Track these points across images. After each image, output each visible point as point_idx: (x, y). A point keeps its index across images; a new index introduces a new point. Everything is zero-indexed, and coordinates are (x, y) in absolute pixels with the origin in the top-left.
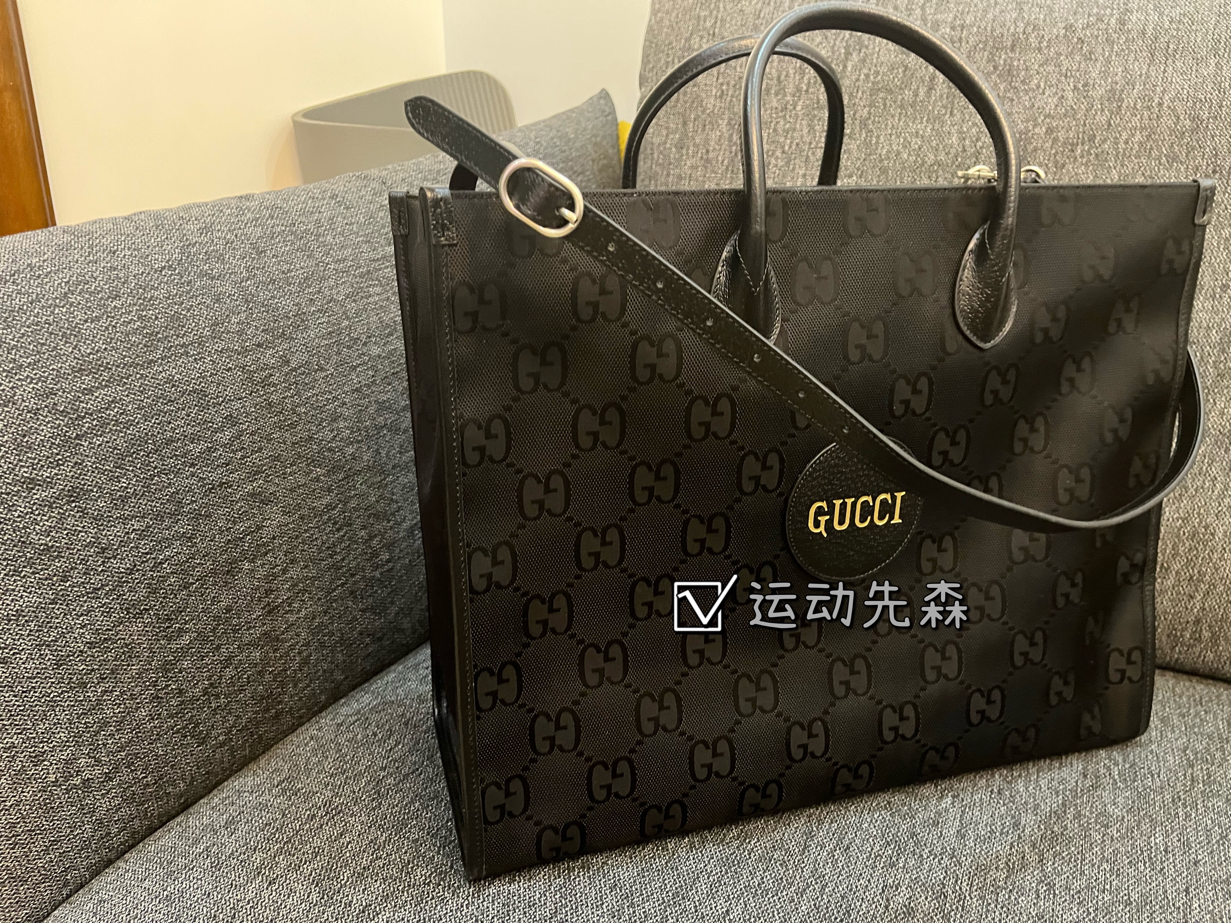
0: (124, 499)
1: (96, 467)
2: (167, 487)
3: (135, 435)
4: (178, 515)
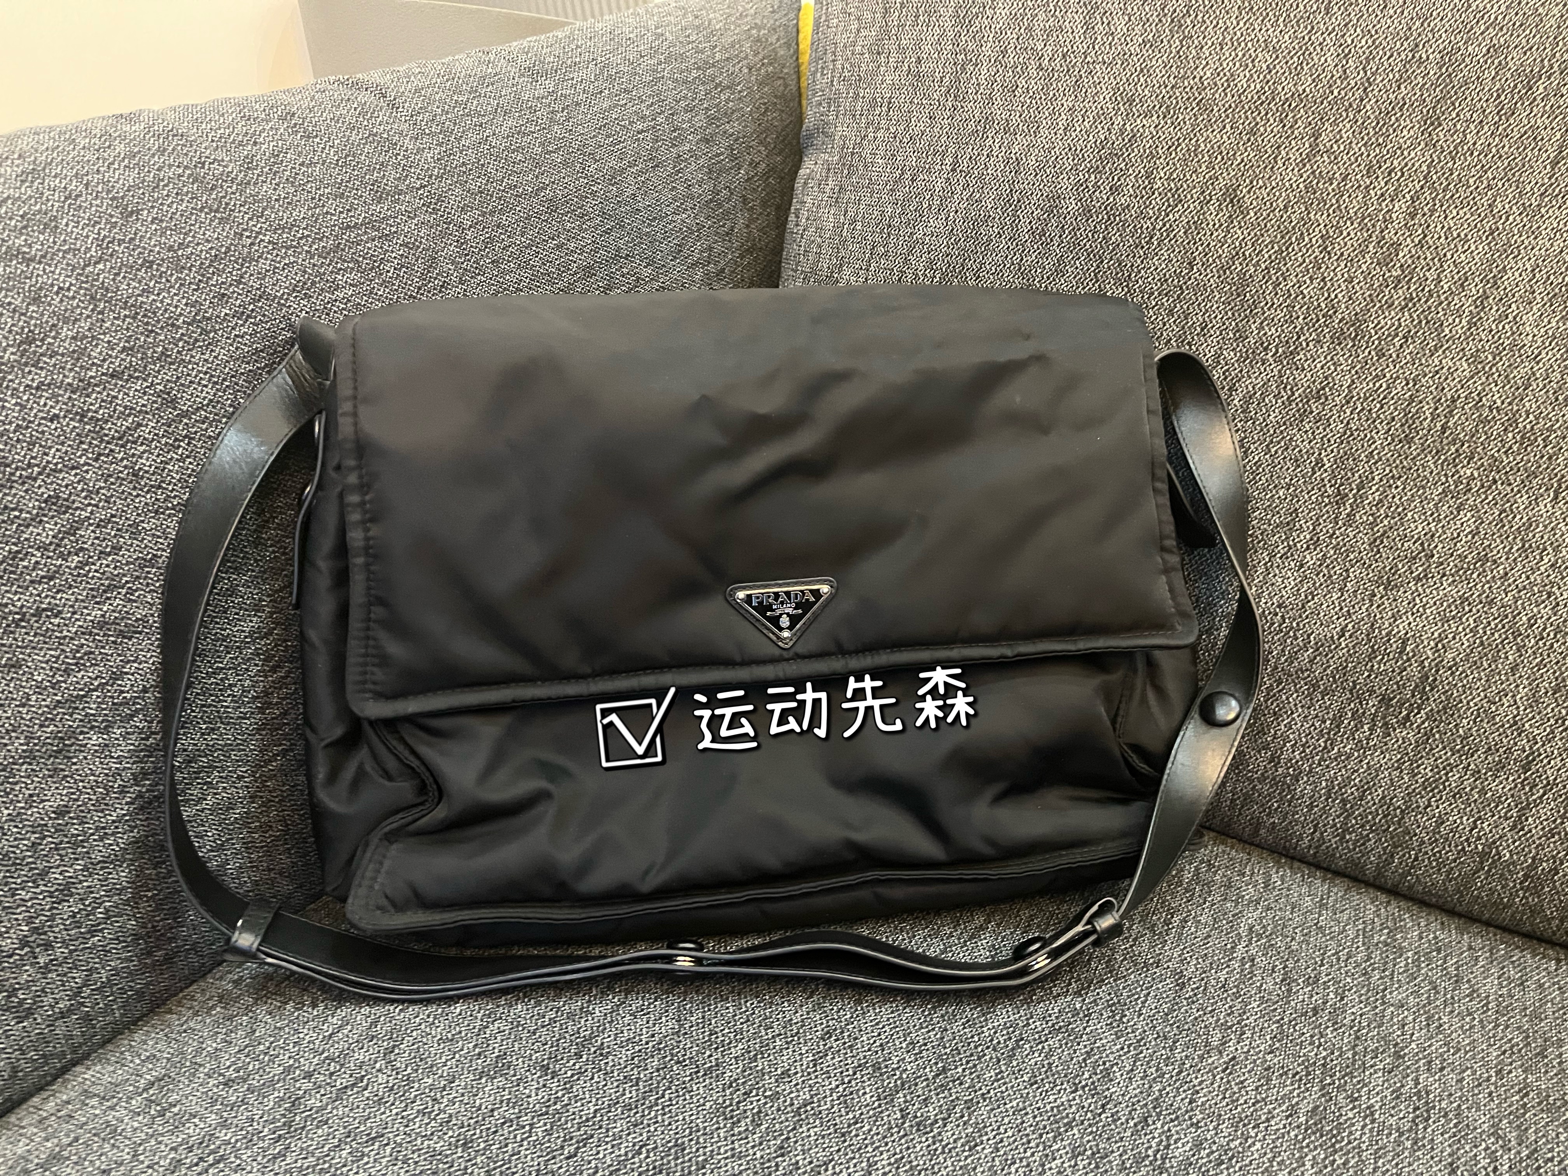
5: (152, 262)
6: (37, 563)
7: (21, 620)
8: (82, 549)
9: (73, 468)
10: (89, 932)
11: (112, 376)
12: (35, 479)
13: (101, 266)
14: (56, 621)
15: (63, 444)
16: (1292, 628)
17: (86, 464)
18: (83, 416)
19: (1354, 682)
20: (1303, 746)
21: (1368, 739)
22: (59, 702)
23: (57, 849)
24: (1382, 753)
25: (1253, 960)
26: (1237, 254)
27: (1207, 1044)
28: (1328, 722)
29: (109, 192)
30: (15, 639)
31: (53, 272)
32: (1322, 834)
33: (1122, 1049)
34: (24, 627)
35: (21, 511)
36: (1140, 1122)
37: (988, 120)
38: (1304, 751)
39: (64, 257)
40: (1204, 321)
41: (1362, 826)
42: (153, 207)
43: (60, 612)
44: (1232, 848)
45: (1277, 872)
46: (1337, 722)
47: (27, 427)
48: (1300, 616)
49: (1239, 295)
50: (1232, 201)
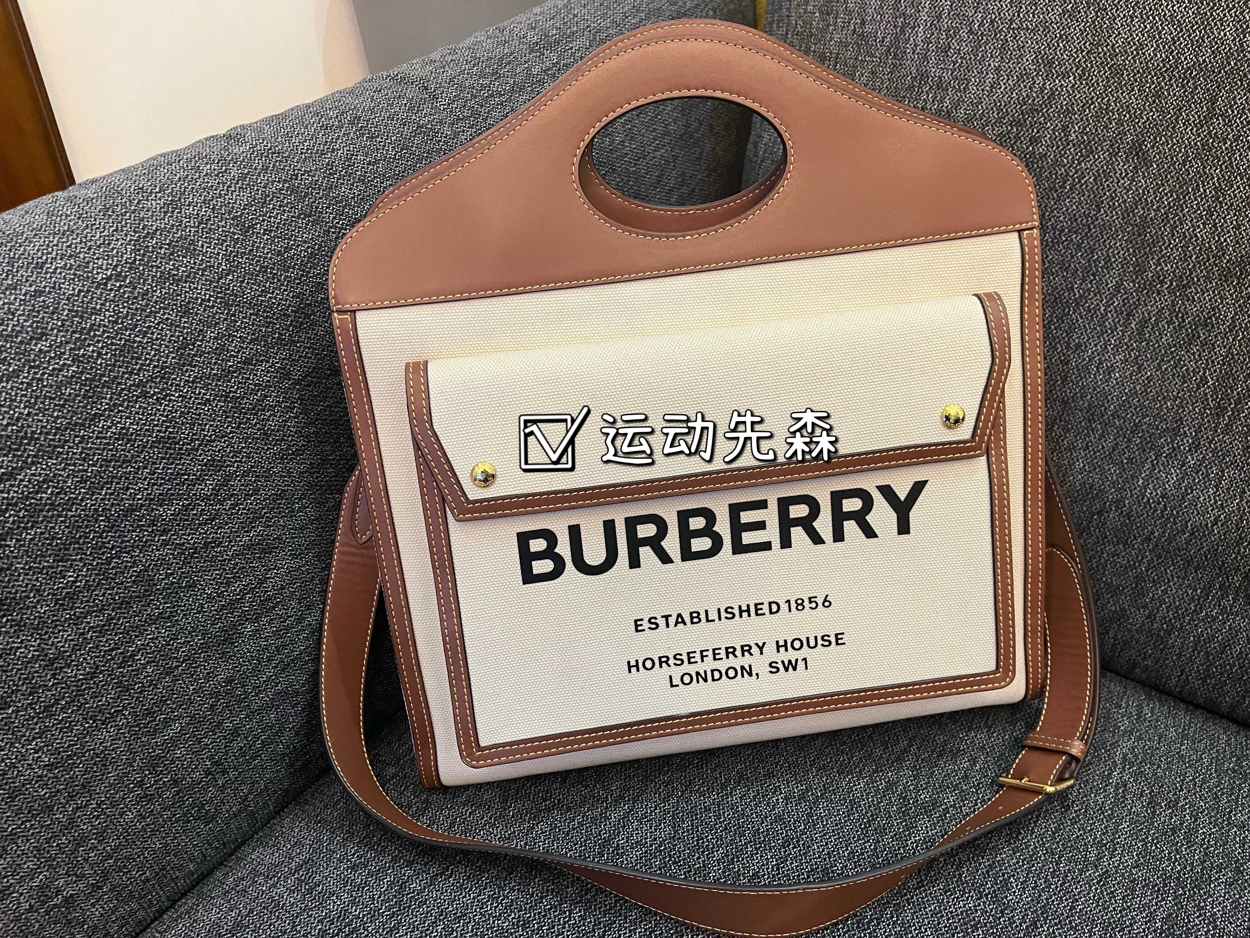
1: (30, 569)
2: (131, 567)
3: (80, 515)
4: (150, 595)
6: (202, 510)
7: (194, 553)
8: (233, 495)
9: (223, 437)
11: (244, 363)
12: (197, 450)
13: (230, 277)
14: (218, 549)
15: (214, 420)
16: (1172, 514)
17: (231, 432)
18: (227, 397)
19: (1222, 561)
20: (1177, 608)
21: (1231, 606)
22: (223, 605)
23: (227, 707)
24: (1242, 618)
25: (1125, 786)
26: (1140, 199)
27: (1086, 859)
28: (1199, 591)
29: (230, 213)
30: (191, 567)
31: (196, 288)
32: (1187, 677)
33: (1018, 862)
34: (197, 558)
35: (189, 475)
36: (1031, 925)
37: (924, 76)
38: (1177, 612)
39: (203, 275)
40: (1108, 256)
41: (1221, 674)
42: (263, 220)
43: (221, 542)
44: (1111, 682)
45: (1148, 705)
46: (1207, 591)
47: (189, 412)
48: (1180, 506)
49: (1140, 235)
50: (1137, 154)
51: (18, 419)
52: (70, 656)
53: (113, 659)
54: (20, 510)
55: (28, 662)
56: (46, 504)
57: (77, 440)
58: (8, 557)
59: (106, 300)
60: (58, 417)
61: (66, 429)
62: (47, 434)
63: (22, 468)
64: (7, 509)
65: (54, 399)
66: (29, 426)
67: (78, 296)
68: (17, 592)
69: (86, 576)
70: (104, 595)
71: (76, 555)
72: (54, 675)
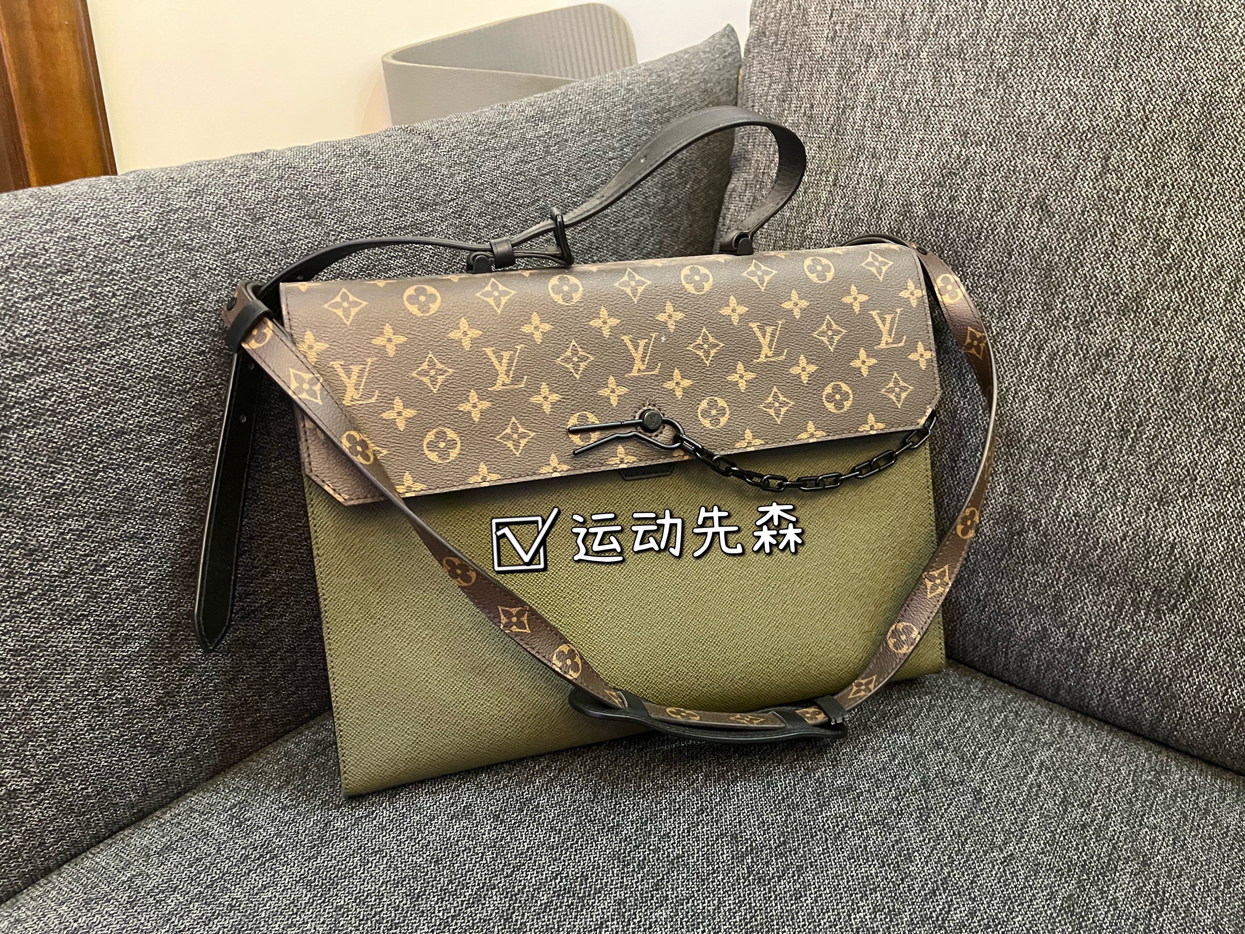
0: (59, 497)
1: (26, 463)
2: (115, 483)
3: (76, 426)
4: (128, 514)
5: (270, 252)
6: (185, 447)
7: (173, 485)
9: (212, 386)
10: (203, 699)
12: (187, 392)
13: (237, 254)
14: (196, 486)
15: (206, 370)
16: (1085, 532)
17: (221, 384)
18: (220, 352)
19: (1133, 576)
20: (1093, 625)
21: (1143, 621)
22: (194, 540)
23: (186, 640)
24: (1155, 632)
28: (1113, 607)
29: (244, 205)
30: (169, 497)
31: (206, 258)
32: (1107, 695)
34: (175, 489)
35: (178, 413)
36: (930, 893)
38: (1094, 629)
39: (213, 248)
41: (1139, 690)
42: (272, 215)
43: (198, 481)
44: (1038, 703)
45: (1072, 724)
46: (1120, 607)
47: (185, 358)
48: (1091, 524)
51: (36, 333)
52: (48, 551)
53: (86, 564)
54: (26, 409)
55: (10, 548)
56: (48, 410)
57: (84, 361)
58: (8, 448)
59: (127, 254)
60: (70, 339)
61: (75, 350)
62: (59, 350)
63: (32, 374)
64: (13, 407)
65: (69, 323)
66: (44, 341)
67: (104, 246)
68: (10, 481)
69: (73, 482)
70: (86, 503)
71: (68, 460)
72: (31, 565)
